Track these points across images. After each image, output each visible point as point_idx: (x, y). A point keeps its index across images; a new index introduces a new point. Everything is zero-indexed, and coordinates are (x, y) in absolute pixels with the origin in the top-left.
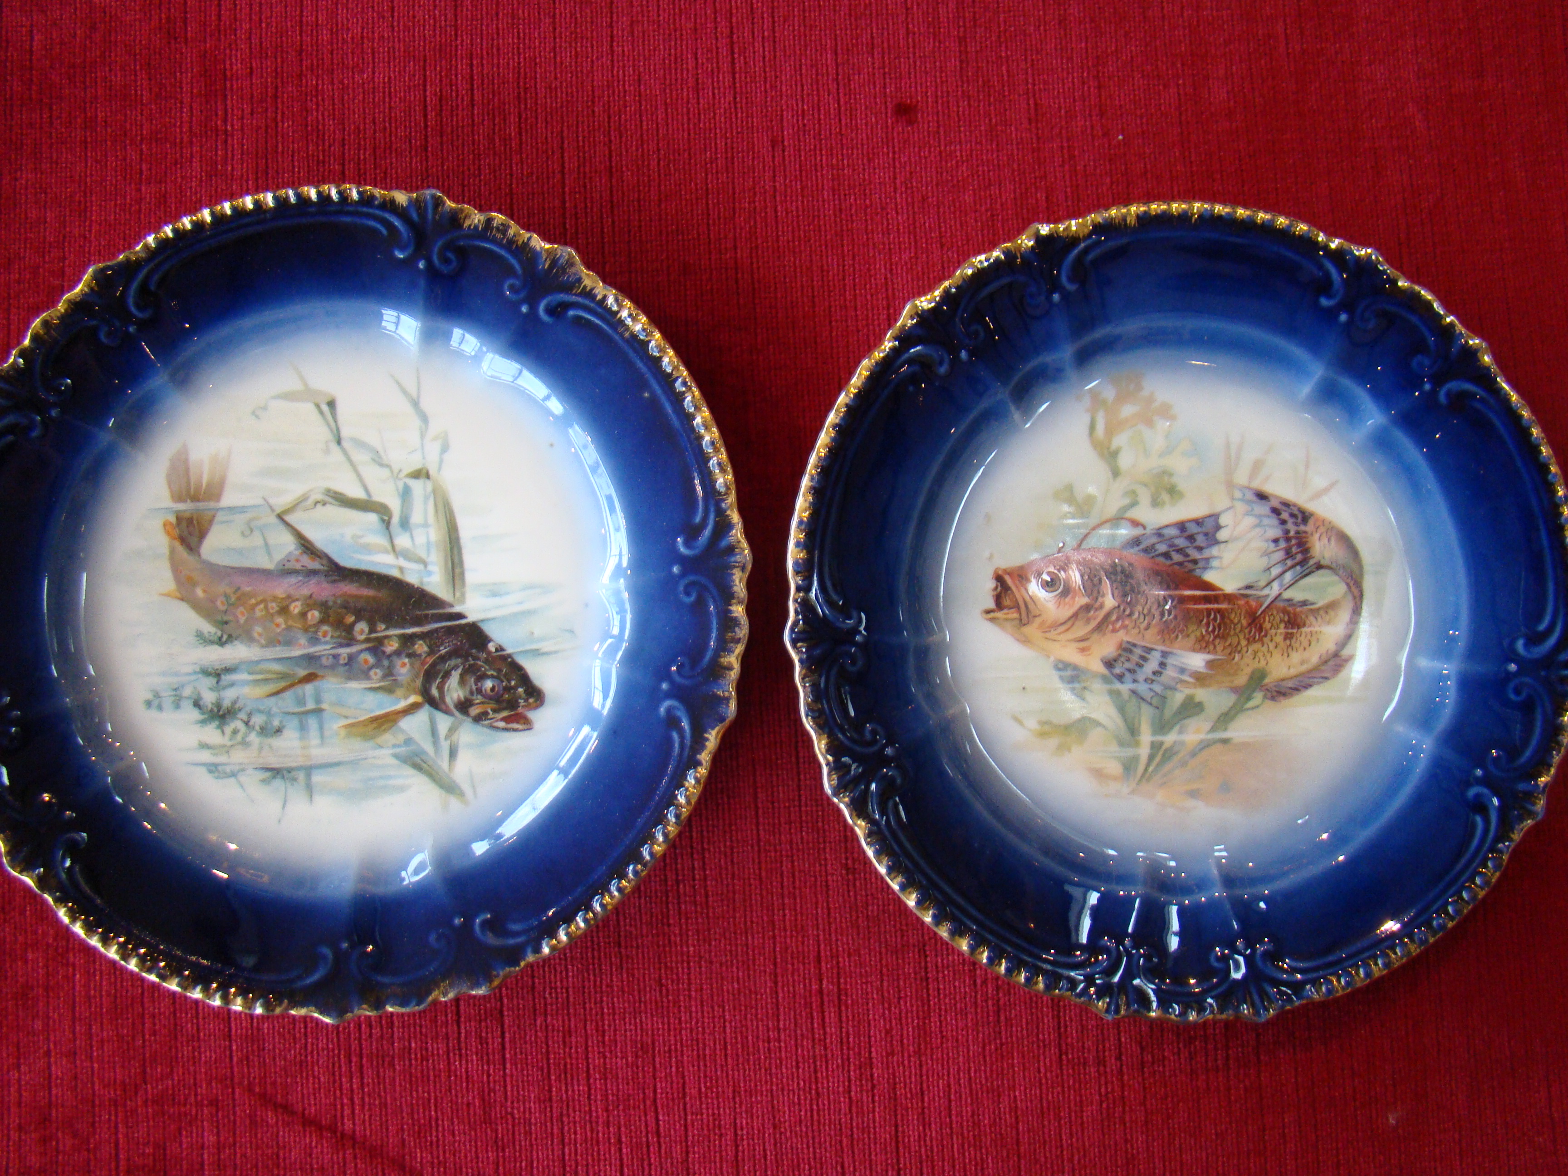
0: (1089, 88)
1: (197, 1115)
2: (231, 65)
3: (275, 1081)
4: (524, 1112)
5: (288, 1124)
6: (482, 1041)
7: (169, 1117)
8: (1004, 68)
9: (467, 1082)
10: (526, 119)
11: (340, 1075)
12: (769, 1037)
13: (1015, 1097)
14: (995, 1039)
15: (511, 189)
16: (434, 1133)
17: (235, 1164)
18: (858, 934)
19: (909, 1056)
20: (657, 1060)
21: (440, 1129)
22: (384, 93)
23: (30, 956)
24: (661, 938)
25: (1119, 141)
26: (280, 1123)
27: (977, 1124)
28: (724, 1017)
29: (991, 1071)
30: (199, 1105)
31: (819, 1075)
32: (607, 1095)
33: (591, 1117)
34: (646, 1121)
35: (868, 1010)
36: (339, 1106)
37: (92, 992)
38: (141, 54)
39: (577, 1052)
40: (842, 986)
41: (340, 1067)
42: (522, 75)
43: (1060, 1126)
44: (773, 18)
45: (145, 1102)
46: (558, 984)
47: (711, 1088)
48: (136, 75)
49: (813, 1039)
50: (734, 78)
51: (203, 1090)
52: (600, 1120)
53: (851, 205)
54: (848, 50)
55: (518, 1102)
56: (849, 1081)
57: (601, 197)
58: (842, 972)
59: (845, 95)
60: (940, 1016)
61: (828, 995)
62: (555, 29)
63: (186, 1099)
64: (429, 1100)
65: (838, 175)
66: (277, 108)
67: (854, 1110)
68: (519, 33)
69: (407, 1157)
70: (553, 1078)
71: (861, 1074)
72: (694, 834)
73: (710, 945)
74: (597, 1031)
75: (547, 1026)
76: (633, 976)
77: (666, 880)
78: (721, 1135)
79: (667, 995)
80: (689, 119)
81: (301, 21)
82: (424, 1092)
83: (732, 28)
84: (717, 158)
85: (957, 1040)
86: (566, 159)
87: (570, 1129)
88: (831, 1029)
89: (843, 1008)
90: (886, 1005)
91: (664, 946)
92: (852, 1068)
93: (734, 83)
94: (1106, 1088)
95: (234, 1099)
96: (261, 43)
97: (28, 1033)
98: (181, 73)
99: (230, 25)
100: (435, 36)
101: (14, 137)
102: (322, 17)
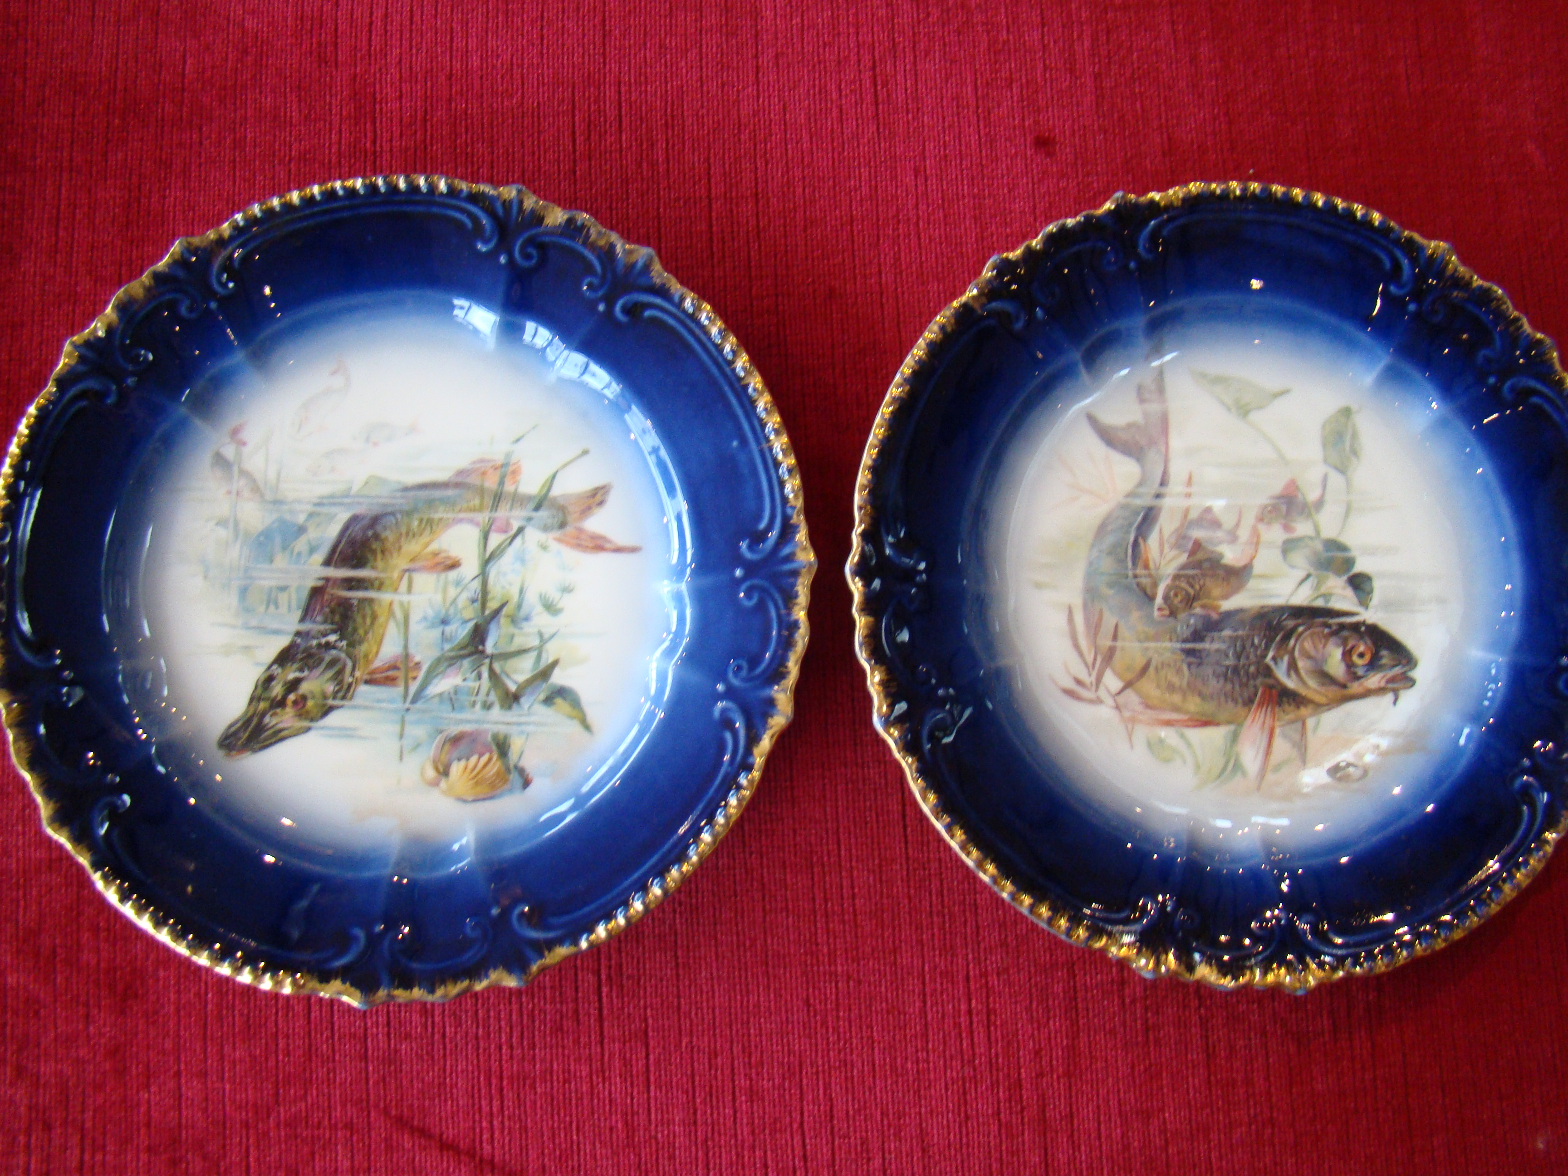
0: (1220, 123)
1: (330, 1139)
2: (381, 88)
3: (412, 1105)
4: (668, 1136)
5: (425, 1149)
6: (626, 1062)
7: (302, 1141)
8: (1138, 104)
9: (610, 1105)
10: (674, 145)
11: (480, 1098)
12: (918, 1058)
13: (1164, 1118)
14: (1144, 1059)
15: (658, 213)
16: (576, 1158)
18: (1007, 953)
19: (1058, 1078)
20: (805, 1081)
21: (582, 1153)
22: (533, 117)
23: (162, 973)
24: (809, 957)
26: (417, 1147)
27: (1126, 1147)
28: (872, 1037)
29: (1141, 1092)
30: (333, 1127)
31: (968, 1097)
32: (753, 1119)
33: (736, 1141)
34: (793, 1146)
35: (1017, 1030)
36: (478, 1130)
37: (225, 1012)
38: (291, 76)
39: (723, 1074)
40: (991, 1006)
41: (479, 1090)
42: (670, 103)
43: (1209, 1148)
44: (915, 52)
45: (278, 1125)
46: (705, 1004)
47: (859, 1110)
48: (285, 97)
49: (962, 1061)
50: (877, 109)
51: (337, 1112)
52: (746, 1144)
53: (992, 234)
54: (987, 84)
55: (662, 1125)
56: (999, 1103)
57: (748, 223)
58: (991, 992)
59: (985, 127)
60: (1089, 1036)
61: (977, 1014)
62: (701, 60)
63: (319, 1123)
64: (571, 1123)
65: (980, 204)
66: (426, 131)
67: (1003, 1131)
68: (666, 62)
70: (698, 1100)
71: (1010, 1096)
72: (843, 853)
73: (858, 964)
74: (744, 1051)
75: (692, 1048)
76: (781, 996)
77: (814, 899)
78: (869, 1160)
79: (815, 1016)
80: (833, 149)
81: (451, 47)
82: (565, 1116)
83: (874, 62)
84: (860, 186)
85: (1106, 1061)
86: (713, 184)
87: (714, 1154)
88: (981, 1049)
89: (992, 1028)
90: (1035, 1025)
91: (812, 965)
92: (1001, 1090)
93: (877, 114)
94: (1255, 1109)
95: (369, 1123)
96: (411, 68)
97: (158, 1053)
98: (331, 96)
99: (381, 50)
100: (584, 63)
101: (164, 157)
102: (473, 43)
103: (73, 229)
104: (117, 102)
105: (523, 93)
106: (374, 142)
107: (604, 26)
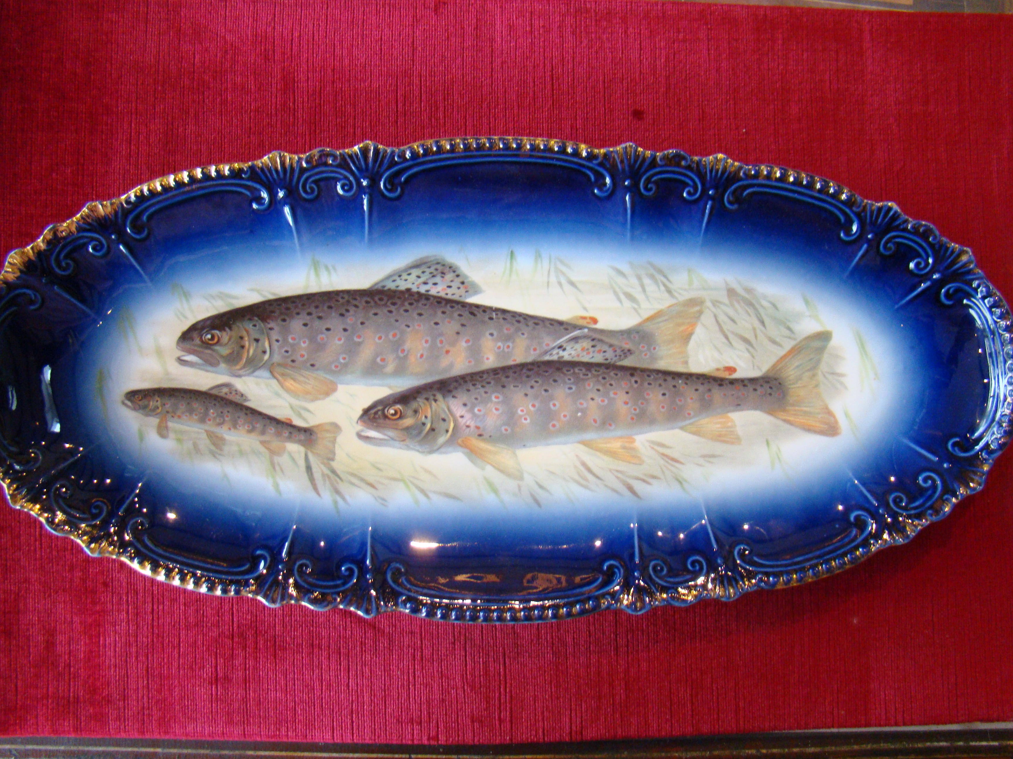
0: (730, 104)
2: (298, 75)
8: (688, 93)
10: (448, 109)
17: (291, 625)
22: (376, 93)
25: (743, 133)
38: (250, 67)
42: (446, 87)
44: (573, 62)
48: (248, 78)
50: (553, 93)
54: (610, 81)
59: (608, 103)
62: (463, 64)
66: (321, 98)
68: (445, 65)
69: (377, 623)
81: (334, 54)
93: (553, 95)
96: (313, 65)
98: (271, 78)
99: (297, 54)
100: (403, 65)
101: (185, 108)
102: (345, 52)
103: (139, 145)
104: (160, 77)
105: (371, 80)
106: (294, 104)
107: (413, 44)
